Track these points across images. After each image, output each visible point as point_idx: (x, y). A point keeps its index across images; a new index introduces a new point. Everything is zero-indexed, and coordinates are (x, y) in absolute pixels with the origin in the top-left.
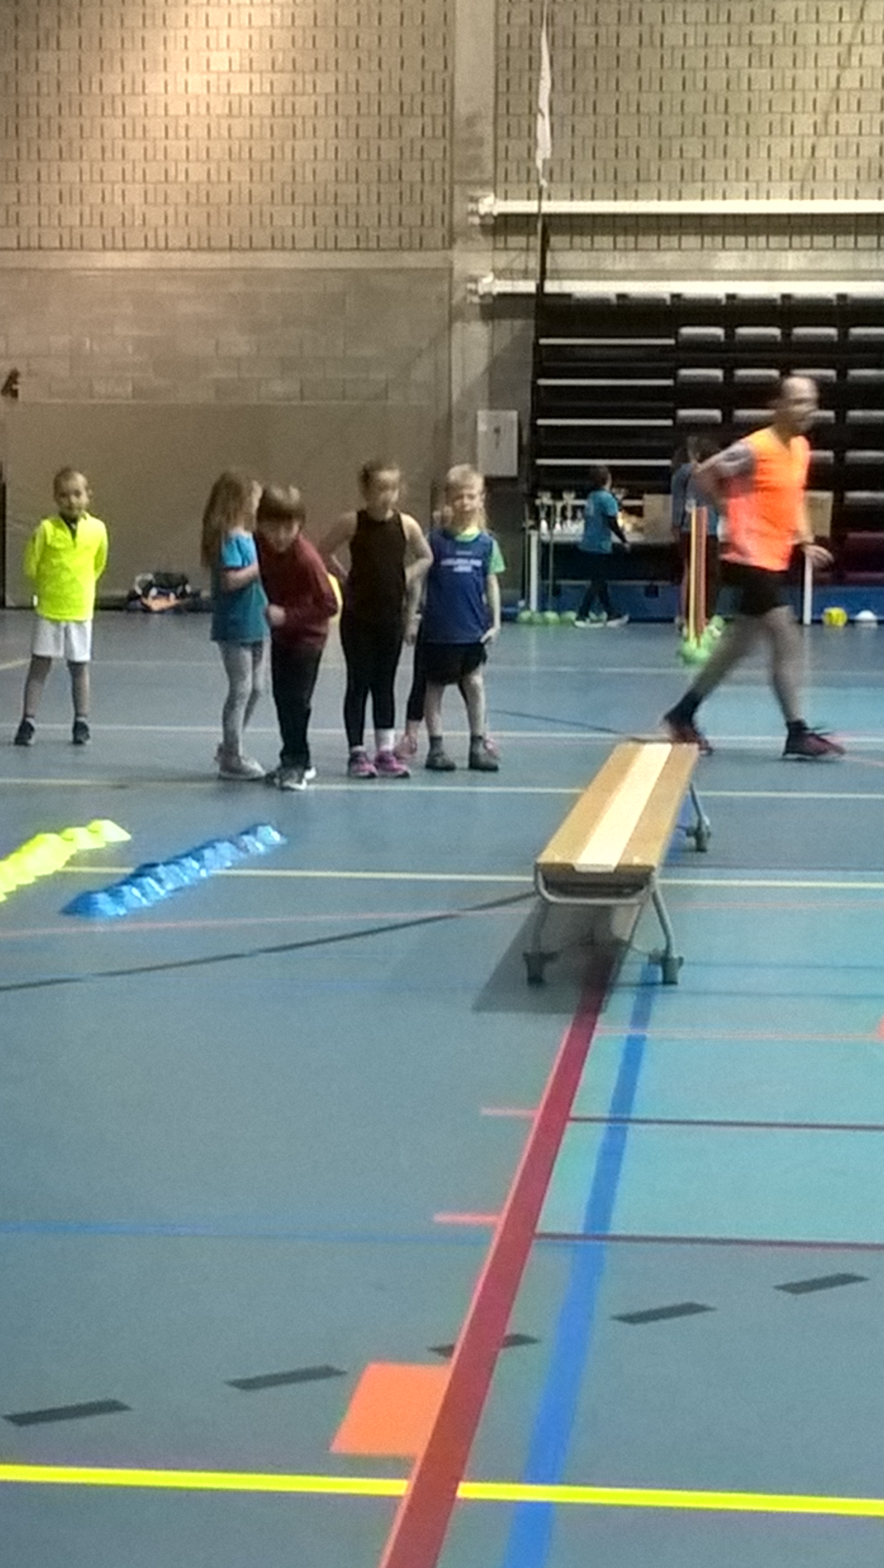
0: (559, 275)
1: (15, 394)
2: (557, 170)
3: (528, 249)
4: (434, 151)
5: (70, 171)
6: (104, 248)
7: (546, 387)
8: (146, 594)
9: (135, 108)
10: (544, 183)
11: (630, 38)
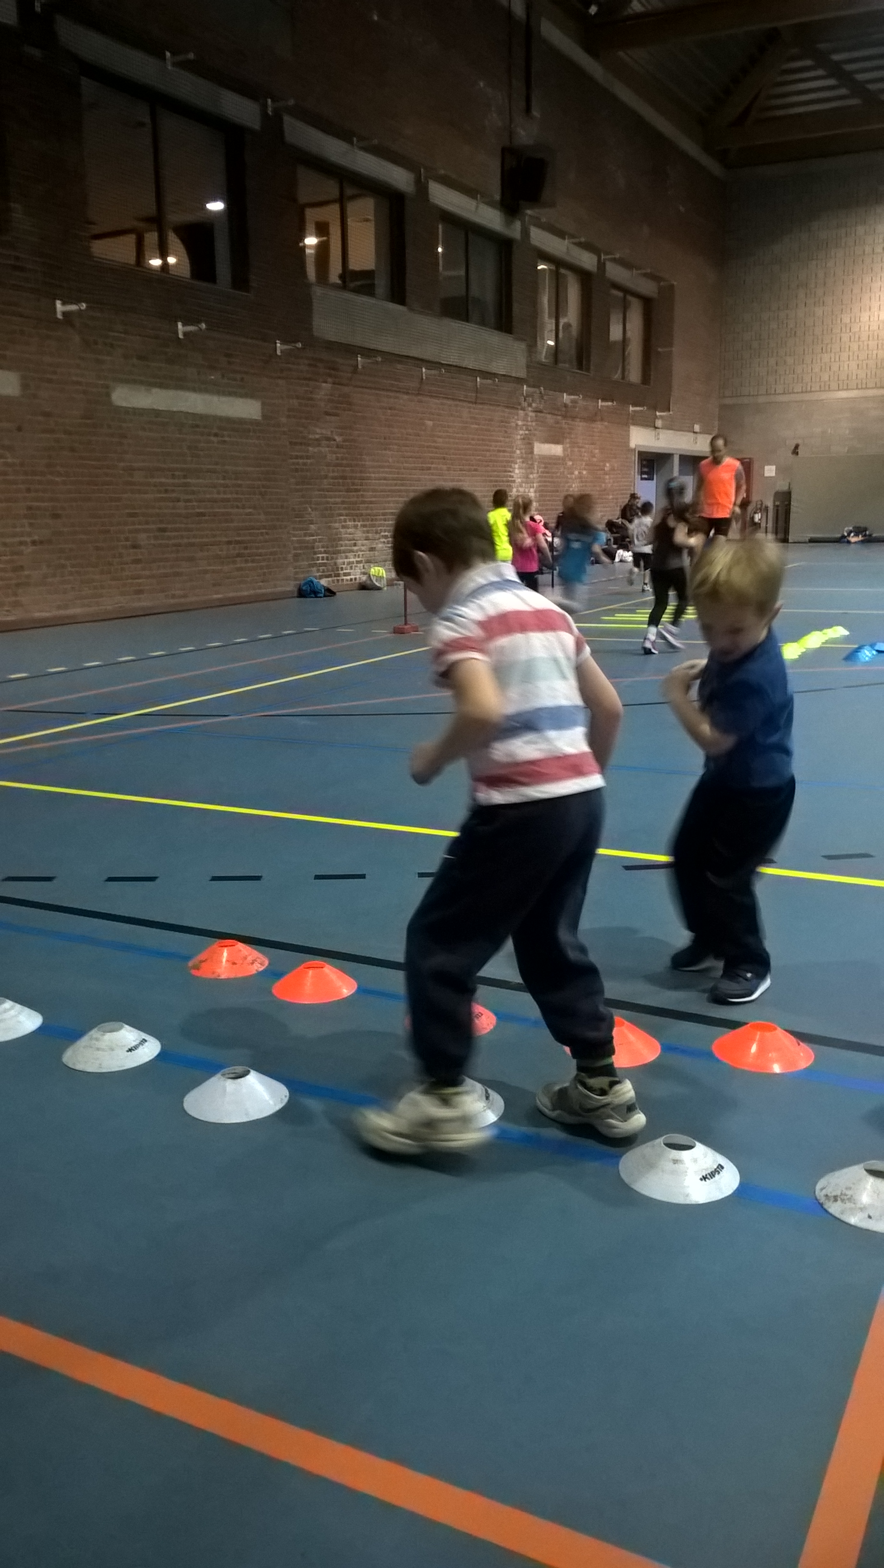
1: (797, 454)
5: (826, 357)
6: (839, 390)
8: (849, 535)
9: (855, 328)
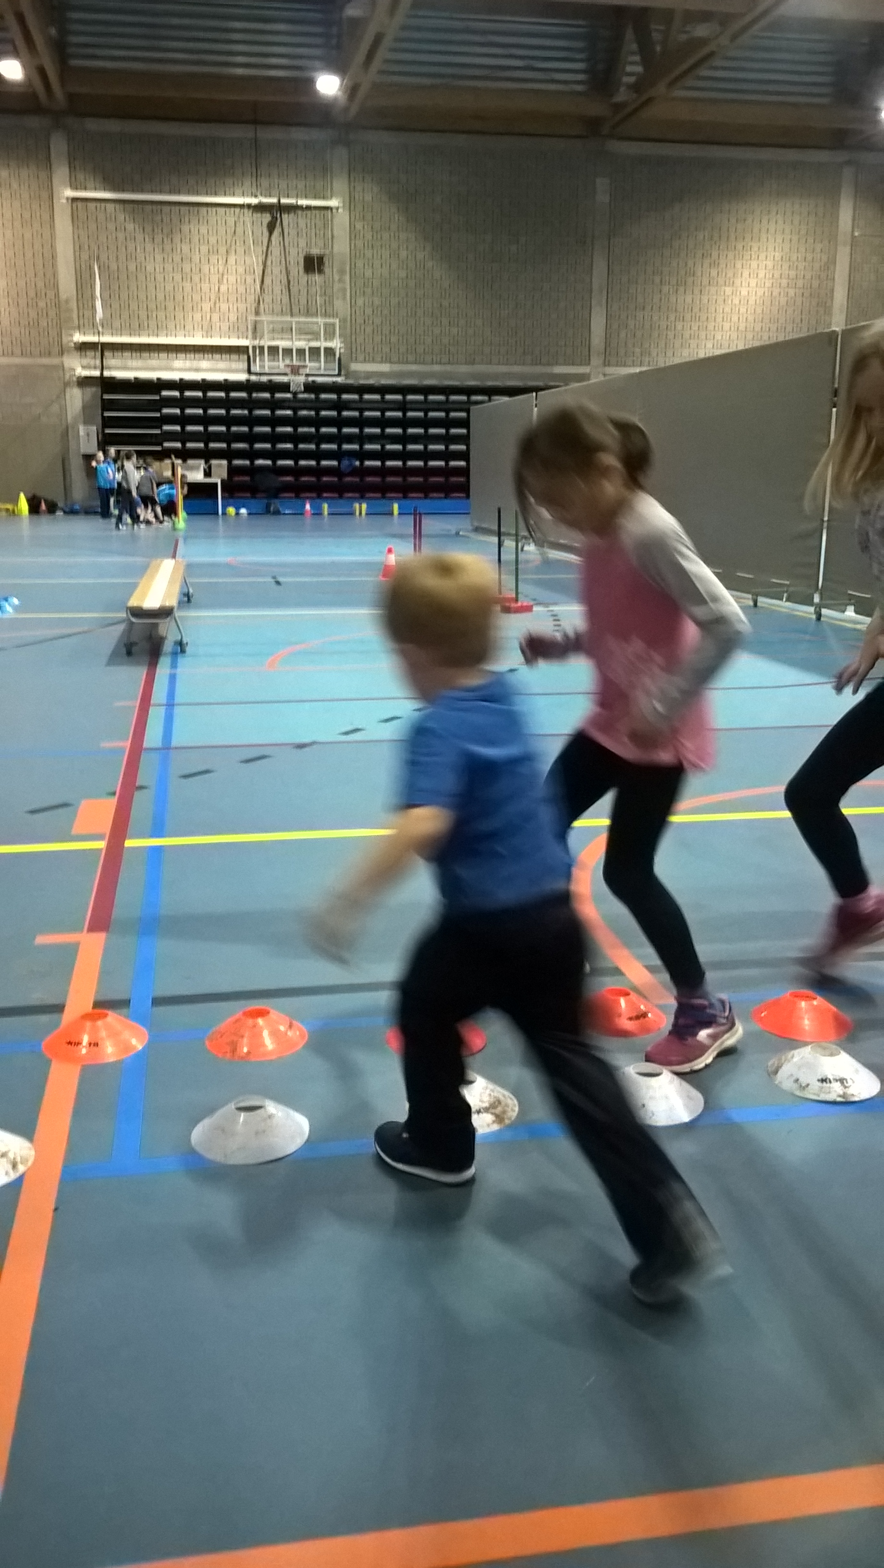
0: (109, 368)
2: (105, 323)
3: (95, 357)
4: (52, 313)
7: (108, 417)
10: (100, 329)
11: (132, 267)
